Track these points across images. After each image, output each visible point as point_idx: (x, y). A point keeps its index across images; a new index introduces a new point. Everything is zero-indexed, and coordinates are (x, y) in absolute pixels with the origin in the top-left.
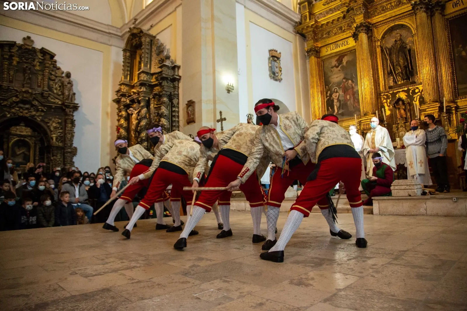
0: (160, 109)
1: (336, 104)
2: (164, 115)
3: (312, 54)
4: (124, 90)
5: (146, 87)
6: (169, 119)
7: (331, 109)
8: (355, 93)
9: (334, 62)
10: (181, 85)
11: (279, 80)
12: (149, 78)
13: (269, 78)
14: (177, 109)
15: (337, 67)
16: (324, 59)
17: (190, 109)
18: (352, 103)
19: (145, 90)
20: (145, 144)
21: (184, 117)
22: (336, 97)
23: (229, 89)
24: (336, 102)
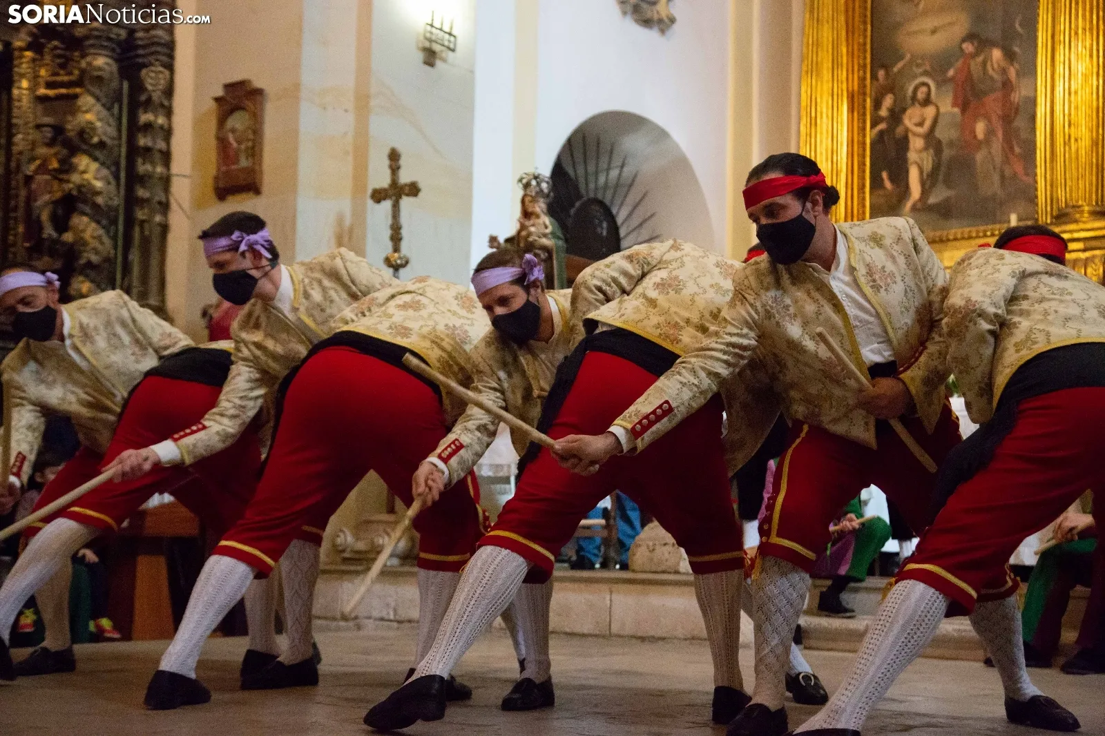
0: (74, 111)
1: (918, 159)
2: (96, 140)
6: (117, 164)
7: (892, 180)
8: (1017, 111)
11: (660, 21)
13: (616, 9)
14: (161, 120)
17: (239, 126)
18: (998, 160)
21: (198, 163)
22: (921, 124)
23: (437, 48)
24: (920, 151)
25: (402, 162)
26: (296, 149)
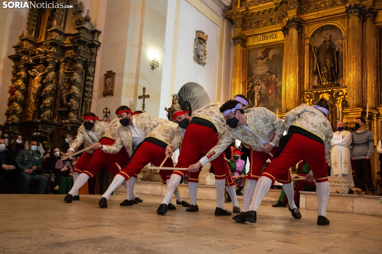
0: (73, 76)
1: (257, 97)
2: (77, 82)
3: (239, 42)
4: (26, 47)
5: (58, 48)
6: (81, 88)
7: (251, 101)
8: (278, 88)
9: (260, 54)
10: (100, 52)
11: (203, 63)
12: (62, 39)
13: (193, 60)
14: (92, 79)
15: (262, 59)
16: (249, 49)
17: (109, 81)
18: (274, 98)
19: (55, 51)
20: (48, 112)
21: (99, 88)
22: (257, 90)
23: (154, 66)
24: (257, 95)
25: (146, 90)
26: (122, 86)
